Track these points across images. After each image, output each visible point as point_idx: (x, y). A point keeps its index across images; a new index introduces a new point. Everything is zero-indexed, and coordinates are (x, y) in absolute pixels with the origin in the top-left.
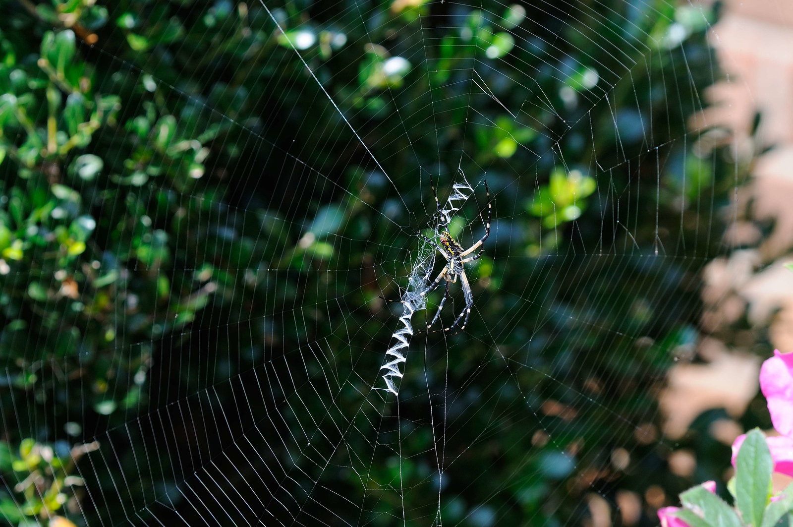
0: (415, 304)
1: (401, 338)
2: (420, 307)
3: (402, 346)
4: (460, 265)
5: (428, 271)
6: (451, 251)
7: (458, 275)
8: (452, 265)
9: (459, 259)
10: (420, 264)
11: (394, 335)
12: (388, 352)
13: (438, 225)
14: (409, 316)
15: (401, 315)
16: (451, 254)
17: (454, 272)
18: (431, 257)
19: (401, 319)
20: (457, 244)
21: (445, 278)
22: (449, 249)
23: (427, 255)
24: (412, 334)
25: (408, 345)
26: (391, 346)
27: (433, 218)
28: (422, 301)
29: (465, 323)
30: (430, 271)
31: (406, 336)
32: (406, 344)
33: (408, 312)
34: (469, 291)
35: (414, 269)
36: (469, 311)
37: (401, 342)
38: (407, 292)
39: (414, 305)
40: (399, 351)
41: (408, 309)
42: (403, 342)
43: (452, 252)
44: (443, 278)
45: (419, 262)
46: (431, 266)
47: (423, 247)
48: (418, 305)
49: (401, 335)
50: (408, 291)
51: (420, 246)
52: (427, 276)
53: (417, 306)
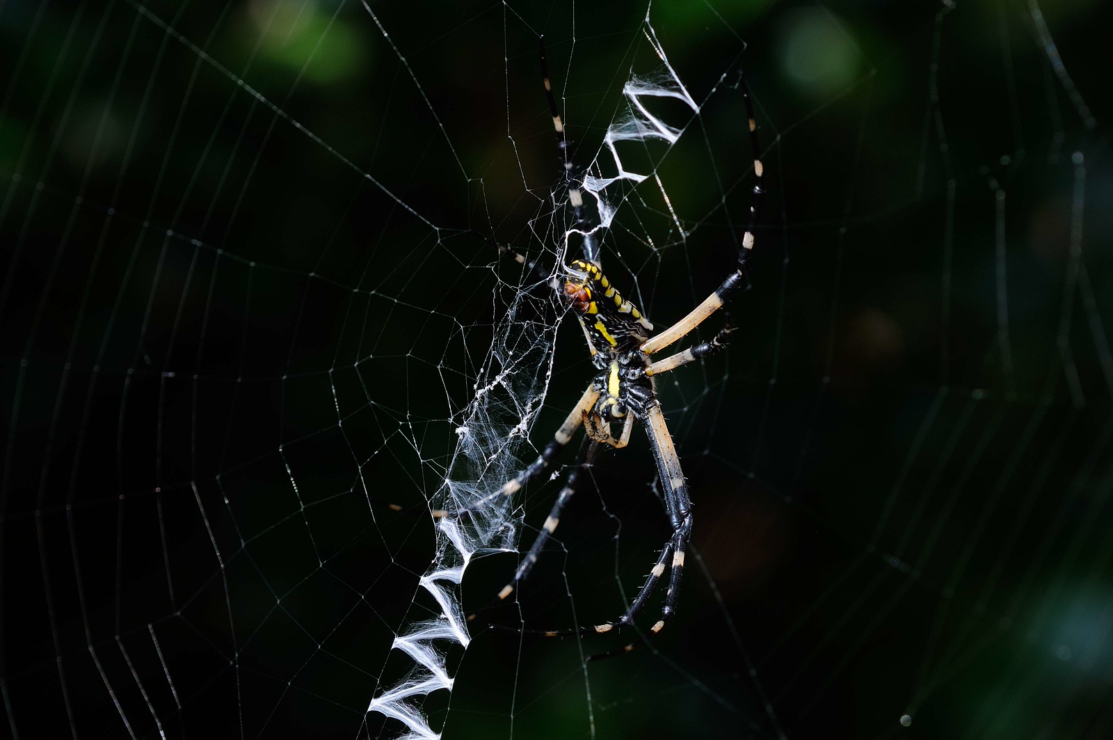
0: (477, 528)
1: (424, 657)
2: (497, 541)
3: (425, 687)
4: (643, 382)
5: (528, 409)
6: (605, 334)
7: (636, 422)
8: (614, 385)
9: (637, 363)
10: (499, 378)
11: (401, 642)
12: (376, 704)
13: (568, 233)
14: (456, 575)
15: (429, 568)
16: (608, 343)
17: (623, 409)
18: (538, 353)
19: (426, 582)
20: (626, 307)
21: (588, 428)
22: (600, 326)
23: (524, 345)
24: (465, 641)
25: (448, 683)
26: (389, 685)
27: (549, 206)
28: (501, 519)
29: (667, 610)
30: (535, 406)
31: (444, 647)
32: (443, 680)
33: (453, 558)
34: (677, 483)
35: (478, 396)
36: (679, 559)
37: (424, 673)
38: (447, 481)
39: (474, 534)
40: (412, 701)
41: (451, 547)
42: (429, 672)
43: (611, 339)
44: (580, 428)
45: (496, 370)
46: (540, 389)
47: (511, 313)
48: (490, 535)
49: (423, 642)
50: (453, 478)
51: (502, 311)
52: (523, 426)
53: (486, 537)
